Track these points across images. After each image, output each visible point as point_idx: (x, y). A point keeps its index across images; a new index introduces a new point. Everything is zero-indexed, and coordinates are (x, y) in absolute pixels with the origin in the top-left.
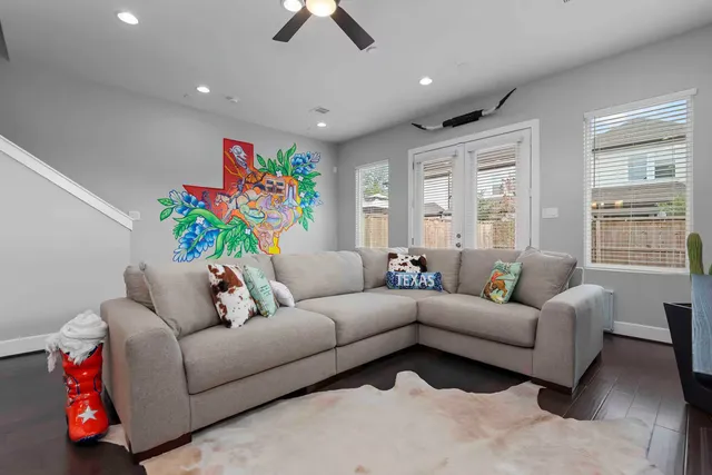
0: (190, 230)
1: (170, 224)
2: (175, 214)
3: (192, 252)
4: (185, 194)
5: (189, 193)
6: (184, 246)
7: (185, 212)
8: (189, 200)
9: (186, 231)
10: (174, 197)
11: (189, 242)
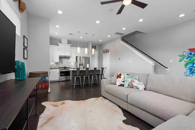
0: (191, 65)
1: (183, 63)
2: (185, 60)
3: (192, 73)
4: (189, 52)
5: (191, 51)
6: (189, 71)
7: (189, 59)
8: (191, 54)
9: (190, 65)
10: (184, 54)
11: (191, 70)
